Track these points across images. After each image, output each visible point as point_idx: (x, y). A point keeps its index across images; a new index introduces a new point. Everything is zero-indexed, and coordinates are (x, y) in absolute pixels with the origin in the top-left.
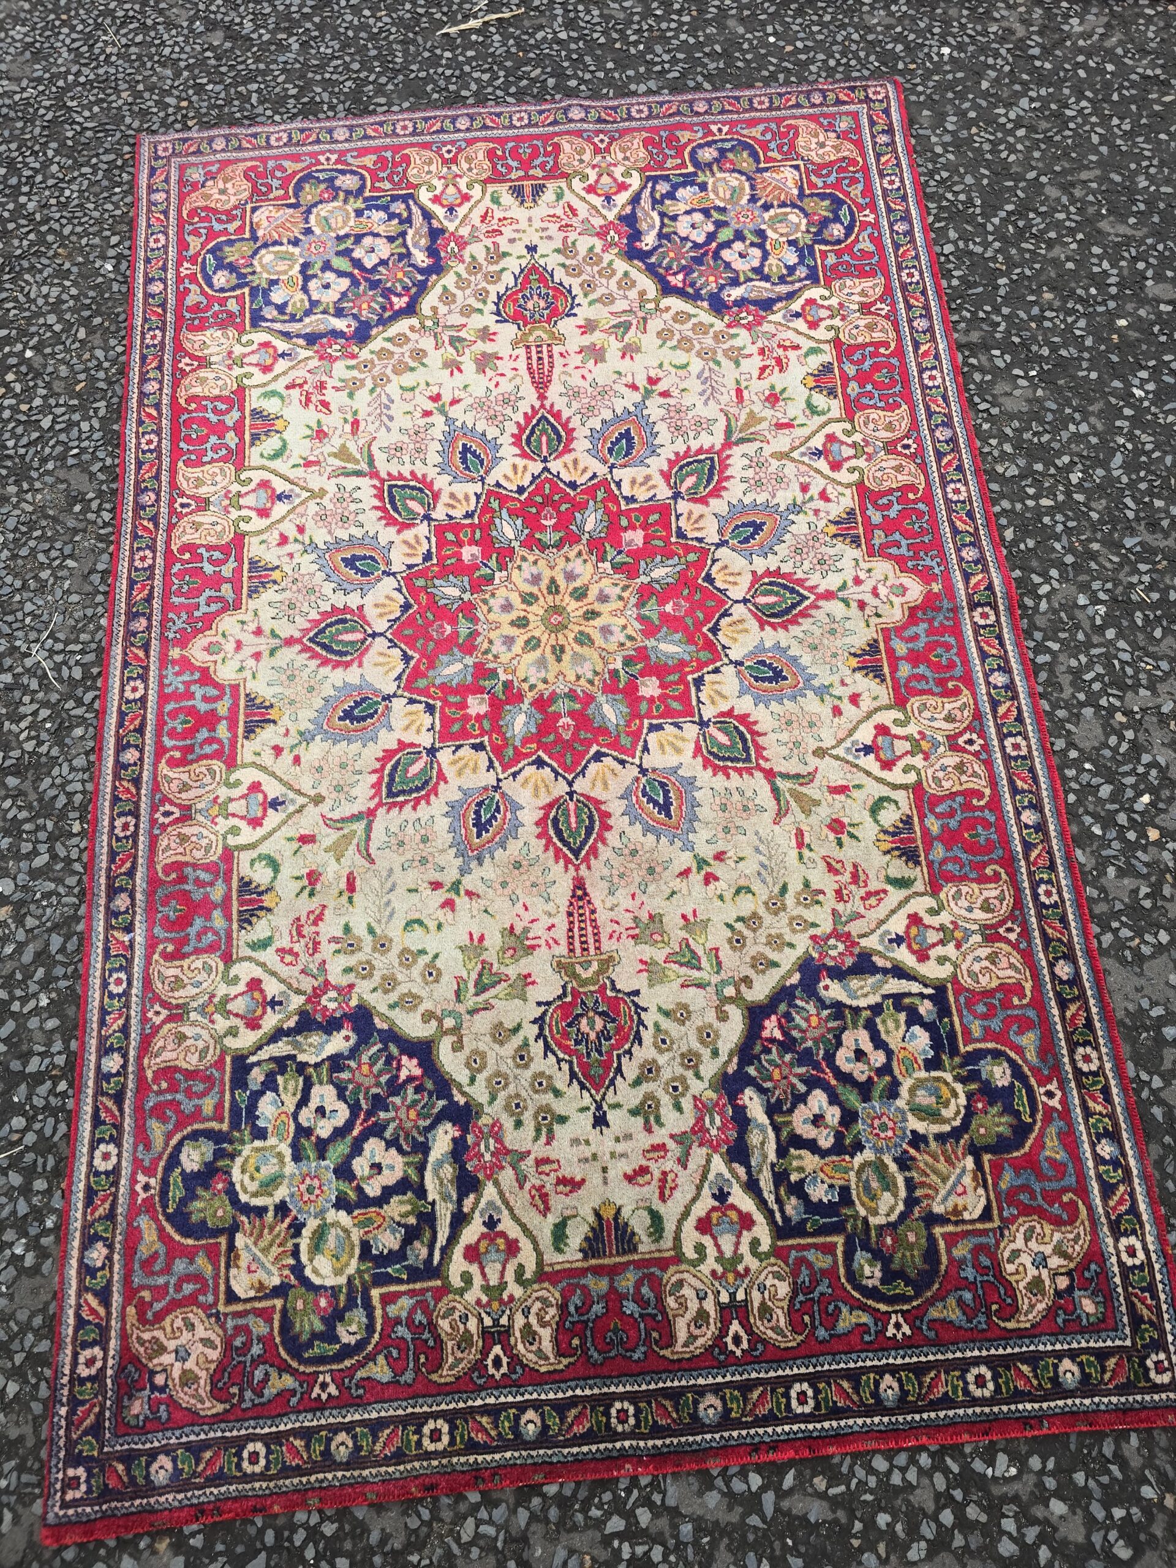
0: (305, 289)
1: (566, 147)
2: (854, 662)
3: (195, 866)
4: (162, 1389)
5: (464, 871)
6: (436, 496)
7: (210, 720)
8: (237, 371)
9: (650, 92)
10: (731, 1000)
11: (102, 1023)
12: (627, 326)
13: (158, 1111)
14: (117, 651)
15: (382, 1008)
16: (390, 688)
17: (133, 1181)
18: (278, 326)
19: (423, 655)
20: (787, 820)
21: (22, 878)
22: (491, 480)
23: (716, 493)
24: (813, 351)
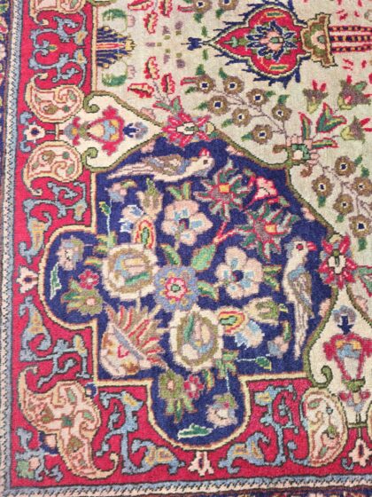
0: (241, 303)
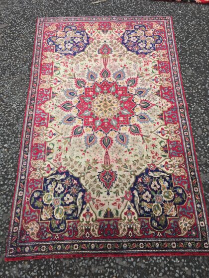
0: (65, 46)
1: (112, 24)
2: (158, 117)
3: (39, 144)
4: (28, 235)
5: (87, 148)
6: (86, 83)
7: (44, 119)
8: (52, 59)
9: (127, 16)
10: (133, 174)
11: (22, 170)
12: (121, 56)
13: (31, 186)
14: (28, 106)
15: (71, 171)
16: (76, 116)
17: (25, 198)
18: (60, 52)
19: (82, 110)
20: (145, 144)
21: (9, 144)
22: (95, 81)
23: (135, 85)
24: (154, 62)
